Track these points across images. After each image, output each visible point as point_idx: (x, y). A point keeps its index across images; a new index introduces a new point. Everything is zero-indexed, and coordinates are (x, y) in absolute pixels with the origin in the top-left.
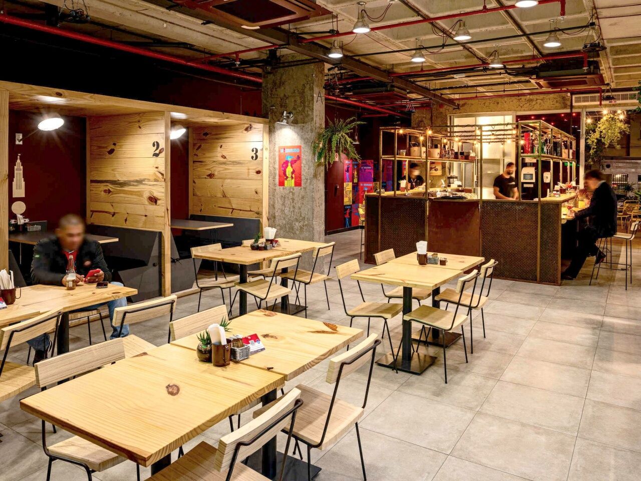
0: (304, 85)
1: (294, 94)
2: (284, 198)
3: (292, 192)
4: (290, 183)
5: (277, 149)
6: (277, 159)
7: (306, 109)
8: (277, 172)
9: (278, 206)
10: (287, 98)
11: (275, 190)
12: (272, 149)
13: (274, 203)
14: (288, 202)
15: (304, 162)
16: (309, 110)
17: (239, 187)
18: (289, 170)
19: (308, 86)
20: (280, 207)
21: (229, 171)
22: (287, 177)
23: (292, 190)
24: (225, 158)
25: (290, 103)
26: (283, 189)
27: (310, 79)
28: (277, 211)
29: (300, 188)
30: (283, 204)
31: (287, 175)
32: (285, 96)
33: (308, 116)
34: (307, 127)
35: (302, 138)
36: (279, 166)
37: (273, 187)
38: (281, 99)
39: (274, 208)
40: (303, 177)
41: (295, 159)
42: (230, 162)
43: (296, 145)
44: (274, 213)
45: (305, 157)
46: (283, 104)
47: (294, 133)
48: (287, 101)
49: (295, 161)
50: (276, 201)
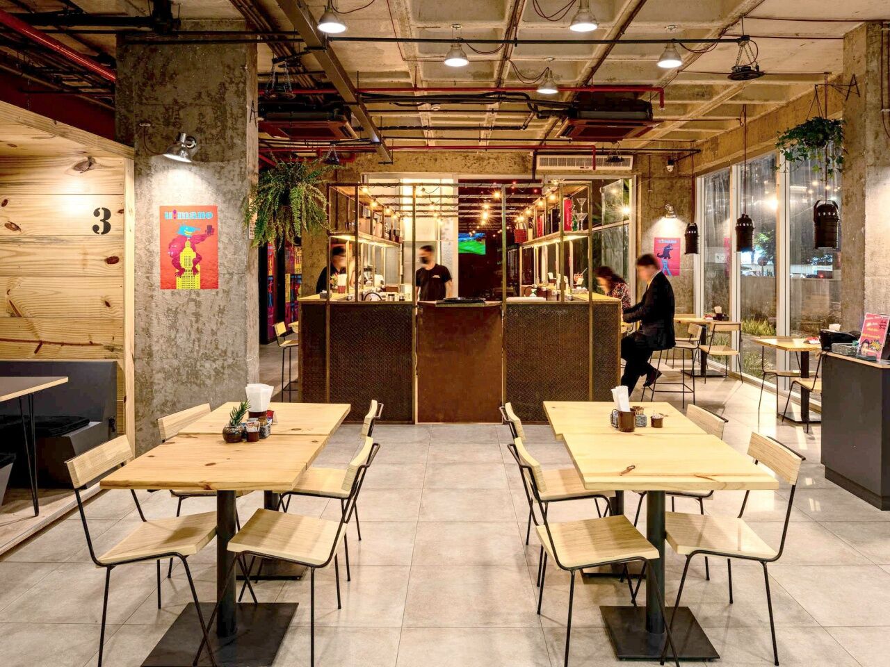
0: (223, 85)
1: (197, 102)
2: (173, 313)
3: (194, 300)
4: (189, 282)
5: (156, 211)
6: (157, 232)
7: (229, 133)
8: (157, 260)
9: (159, 328)
10: (183, 107)
11: (152, 297)
12: (143, 212)
13: (149, 323)
14: (183, 321)
15: (224, 239)
16: (234, 135)
17: (57, 293)
18: (187, 255)
19: (232, 88)
20: (166, 332)
21: (28, 258)
22: (182, 271)
23: (193, 296)
24: (17, 228)
25: (190, 118)
26: (173, 294)
27: (237, 73)
28: (157, 342)
29: (214, 292)
30: (173, 326)
31: (183, 266)
32: (176, 102)
33: (232, 146)
34: (232, 168)
35: (218, 190)
36: (161, 247)
37: (145, 291)
38: (167, 110)
39: (149, 335)
40: (221, 270)
41: (203, 233)
42: (31, 237)
43: (205, 203)
44: (150, 346)
45: (226, 230)
46: (172, 120)
47: (198, 180)
48: (181, 113)
49: (202, 238)
50: (155, 321)
